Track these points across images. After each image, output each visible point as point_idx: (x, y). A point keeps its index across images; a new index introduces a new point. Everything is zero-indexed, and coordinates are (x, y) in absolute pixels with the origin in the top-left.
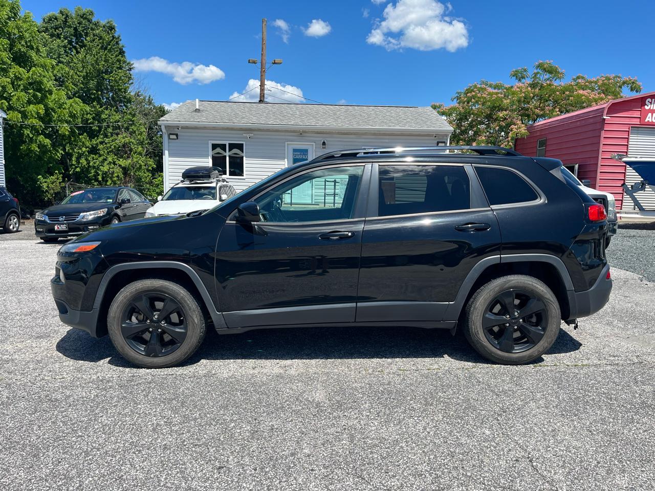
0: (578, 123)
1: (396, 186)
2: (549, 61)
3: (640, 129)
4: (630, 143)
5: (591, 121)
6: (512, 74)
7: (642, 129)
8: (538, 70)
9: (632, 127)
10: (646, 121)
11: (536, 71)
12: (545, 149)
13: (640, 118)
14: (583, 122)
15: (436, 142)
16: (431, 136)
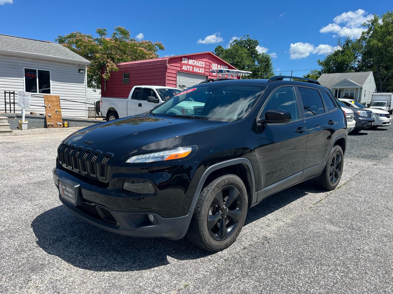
0: (150, 67)
1: (60, 98)
2: (123, 28)
3: (180, 73)
4: (177, 80)
5: (159, 66)
6: (97, 31)
7: (182, 73)
8: (117, 32)
9: (178, 72)
10: (183, 69)
11: (115, 32)
12: (129, 79)
13: (180, 67)
14: (154, 66)
15: (78, 69)
16: (76, 65)
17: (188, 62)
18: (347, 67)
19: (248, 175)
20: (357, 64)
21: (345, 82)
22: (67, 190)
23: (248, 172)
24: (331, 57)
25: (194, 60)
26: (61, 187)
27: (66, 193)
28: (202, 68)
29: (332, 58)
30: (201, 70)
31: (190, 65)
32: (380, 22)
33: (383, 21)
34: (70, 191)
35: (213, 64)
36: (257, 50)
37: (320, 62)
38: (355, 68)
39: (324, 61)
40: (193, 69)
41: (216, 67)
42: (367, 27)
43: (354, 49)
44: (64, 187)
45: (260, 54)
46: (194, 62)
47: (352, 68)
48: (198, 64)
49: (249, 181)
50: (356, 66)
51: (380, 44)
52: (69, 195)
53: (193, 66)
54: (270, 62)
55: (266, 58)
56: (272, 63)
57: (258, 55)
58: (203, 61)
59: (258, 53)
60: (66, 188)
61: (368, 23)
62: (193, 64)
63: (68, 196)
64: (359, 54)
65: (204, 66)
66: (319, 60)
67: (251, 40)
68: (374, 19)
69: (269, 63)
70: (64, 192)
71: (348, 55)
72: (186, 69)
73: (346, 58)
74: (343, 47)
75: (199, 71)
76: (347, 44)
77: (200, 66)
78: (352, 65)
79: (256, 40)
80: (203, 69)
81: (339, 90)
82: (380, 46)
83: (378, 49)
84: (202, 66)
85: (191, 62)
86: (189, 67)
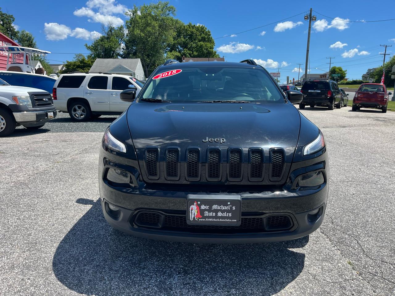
18: (113, 54)
20: (122, 51)
21: (120, 68)
24: (98, 42)
29: (100, 43)
32: (139, 13)
33: (141, 13)
36: (13, 27)
37: (88, 46)
38: (121, 54)
39: (92, 46)
43: (117, 37)
45: (18, 32)
47: (118, 55)
50: (122, 53)
51: (143, 35)
54: (34, 42)
55: (27, 36)
56: (36, 43)
57: (16, 32)
64: (122, 42)
66: (86, 44)
67: (4, 14)
69: (32, 42)
71: (113, 42)
73: (112, 44)
74: (108, 33)
76: (111, 31)
78: (118, 52)
79: (11, 15)
82: (142, 36)
83: (141, 38)
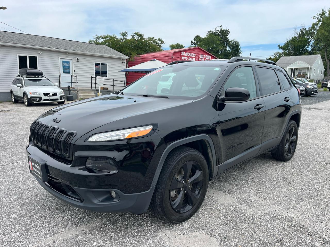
5: (167, 58)
10: (182, 59)
13: (180, 58)
14: (163, 58)
16: (120, 59)
17: (185, 54)
19: (209, 151)
21: (298, 63)
22: (35, 167)
23: (209, 148)
24: (289, 42)
25: (188, 53)
26: (31, 163)
27: (35, 169)
28: (194, 57)
30: (193, 59)
31: (186, 56)
34: (38, 167)
35: (201, 55)
36: (228, 38)
37: (281, 46)
39: (284, 46)
40: (188, 59)
41: (203, 57)
42: (317, 19)
44: (33, 164)
45: (231, 41)
46: (189, 54)
48: (191, 56)
49: (210, 155)
52: (38, 171)
53: (188, 57)
55: (236, 44)
58: (195, 53)
59: (230, 41)
60: (34, 164)
61: (317, 16)
62: (188, 56)
63: (36, 172)
64: (312, 40)
65: (195, 57)
66: (279, 45)
67: (223, 30)
68: (322, 13)
69: (238, 48)
70: (33, 168)
71: (303, 41)
72: (184, 59)
74: (299, 34)
75: (192, 60)
76: (302, 32)
77: (192, 56)
79: (228, 30)
80: (195, 59)
81: (294, 69)
84: (194, 56)
85: (187, 54)
86: (185, 57)
